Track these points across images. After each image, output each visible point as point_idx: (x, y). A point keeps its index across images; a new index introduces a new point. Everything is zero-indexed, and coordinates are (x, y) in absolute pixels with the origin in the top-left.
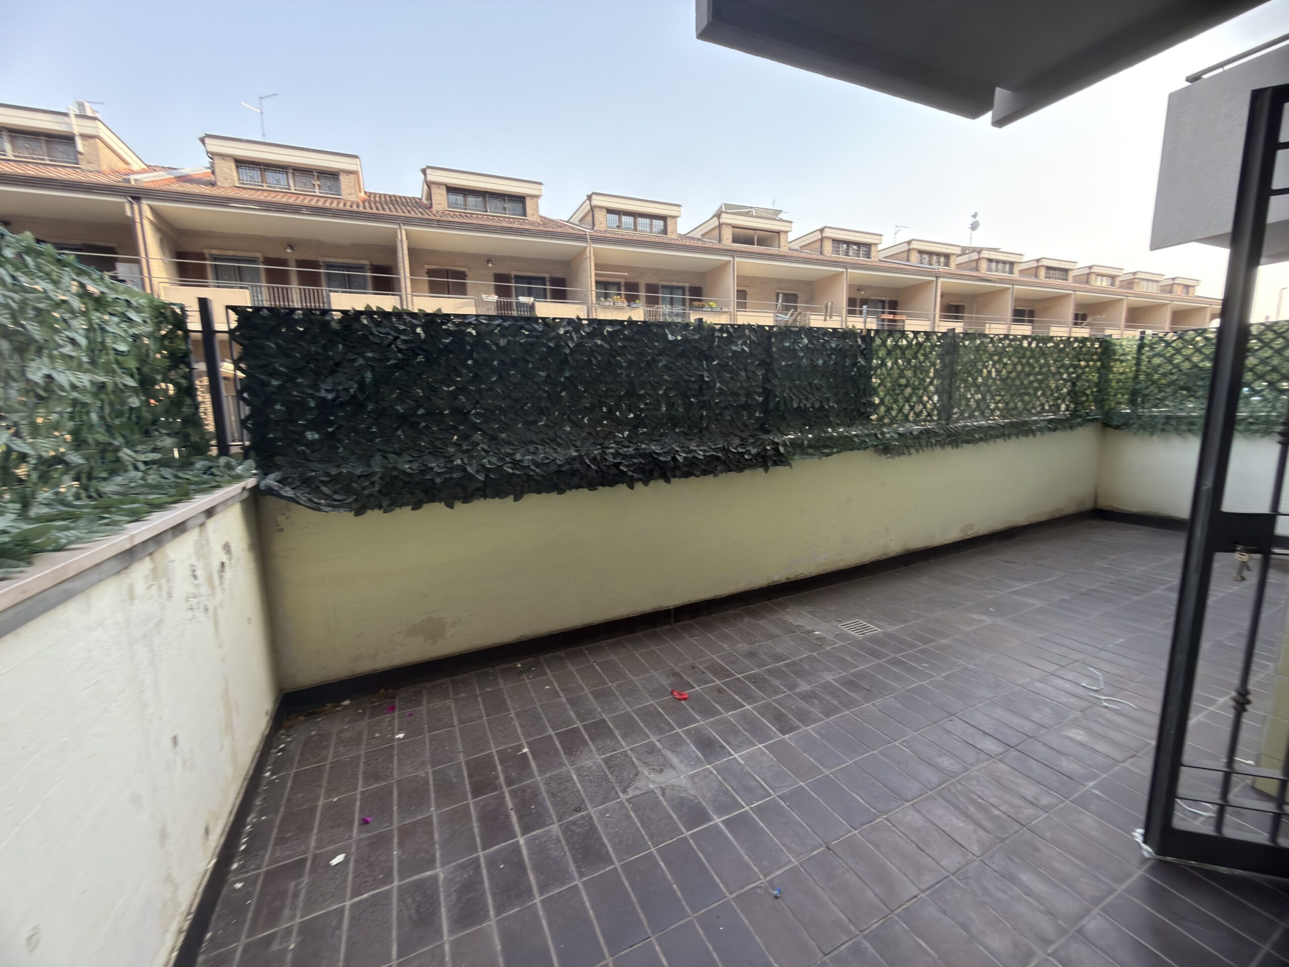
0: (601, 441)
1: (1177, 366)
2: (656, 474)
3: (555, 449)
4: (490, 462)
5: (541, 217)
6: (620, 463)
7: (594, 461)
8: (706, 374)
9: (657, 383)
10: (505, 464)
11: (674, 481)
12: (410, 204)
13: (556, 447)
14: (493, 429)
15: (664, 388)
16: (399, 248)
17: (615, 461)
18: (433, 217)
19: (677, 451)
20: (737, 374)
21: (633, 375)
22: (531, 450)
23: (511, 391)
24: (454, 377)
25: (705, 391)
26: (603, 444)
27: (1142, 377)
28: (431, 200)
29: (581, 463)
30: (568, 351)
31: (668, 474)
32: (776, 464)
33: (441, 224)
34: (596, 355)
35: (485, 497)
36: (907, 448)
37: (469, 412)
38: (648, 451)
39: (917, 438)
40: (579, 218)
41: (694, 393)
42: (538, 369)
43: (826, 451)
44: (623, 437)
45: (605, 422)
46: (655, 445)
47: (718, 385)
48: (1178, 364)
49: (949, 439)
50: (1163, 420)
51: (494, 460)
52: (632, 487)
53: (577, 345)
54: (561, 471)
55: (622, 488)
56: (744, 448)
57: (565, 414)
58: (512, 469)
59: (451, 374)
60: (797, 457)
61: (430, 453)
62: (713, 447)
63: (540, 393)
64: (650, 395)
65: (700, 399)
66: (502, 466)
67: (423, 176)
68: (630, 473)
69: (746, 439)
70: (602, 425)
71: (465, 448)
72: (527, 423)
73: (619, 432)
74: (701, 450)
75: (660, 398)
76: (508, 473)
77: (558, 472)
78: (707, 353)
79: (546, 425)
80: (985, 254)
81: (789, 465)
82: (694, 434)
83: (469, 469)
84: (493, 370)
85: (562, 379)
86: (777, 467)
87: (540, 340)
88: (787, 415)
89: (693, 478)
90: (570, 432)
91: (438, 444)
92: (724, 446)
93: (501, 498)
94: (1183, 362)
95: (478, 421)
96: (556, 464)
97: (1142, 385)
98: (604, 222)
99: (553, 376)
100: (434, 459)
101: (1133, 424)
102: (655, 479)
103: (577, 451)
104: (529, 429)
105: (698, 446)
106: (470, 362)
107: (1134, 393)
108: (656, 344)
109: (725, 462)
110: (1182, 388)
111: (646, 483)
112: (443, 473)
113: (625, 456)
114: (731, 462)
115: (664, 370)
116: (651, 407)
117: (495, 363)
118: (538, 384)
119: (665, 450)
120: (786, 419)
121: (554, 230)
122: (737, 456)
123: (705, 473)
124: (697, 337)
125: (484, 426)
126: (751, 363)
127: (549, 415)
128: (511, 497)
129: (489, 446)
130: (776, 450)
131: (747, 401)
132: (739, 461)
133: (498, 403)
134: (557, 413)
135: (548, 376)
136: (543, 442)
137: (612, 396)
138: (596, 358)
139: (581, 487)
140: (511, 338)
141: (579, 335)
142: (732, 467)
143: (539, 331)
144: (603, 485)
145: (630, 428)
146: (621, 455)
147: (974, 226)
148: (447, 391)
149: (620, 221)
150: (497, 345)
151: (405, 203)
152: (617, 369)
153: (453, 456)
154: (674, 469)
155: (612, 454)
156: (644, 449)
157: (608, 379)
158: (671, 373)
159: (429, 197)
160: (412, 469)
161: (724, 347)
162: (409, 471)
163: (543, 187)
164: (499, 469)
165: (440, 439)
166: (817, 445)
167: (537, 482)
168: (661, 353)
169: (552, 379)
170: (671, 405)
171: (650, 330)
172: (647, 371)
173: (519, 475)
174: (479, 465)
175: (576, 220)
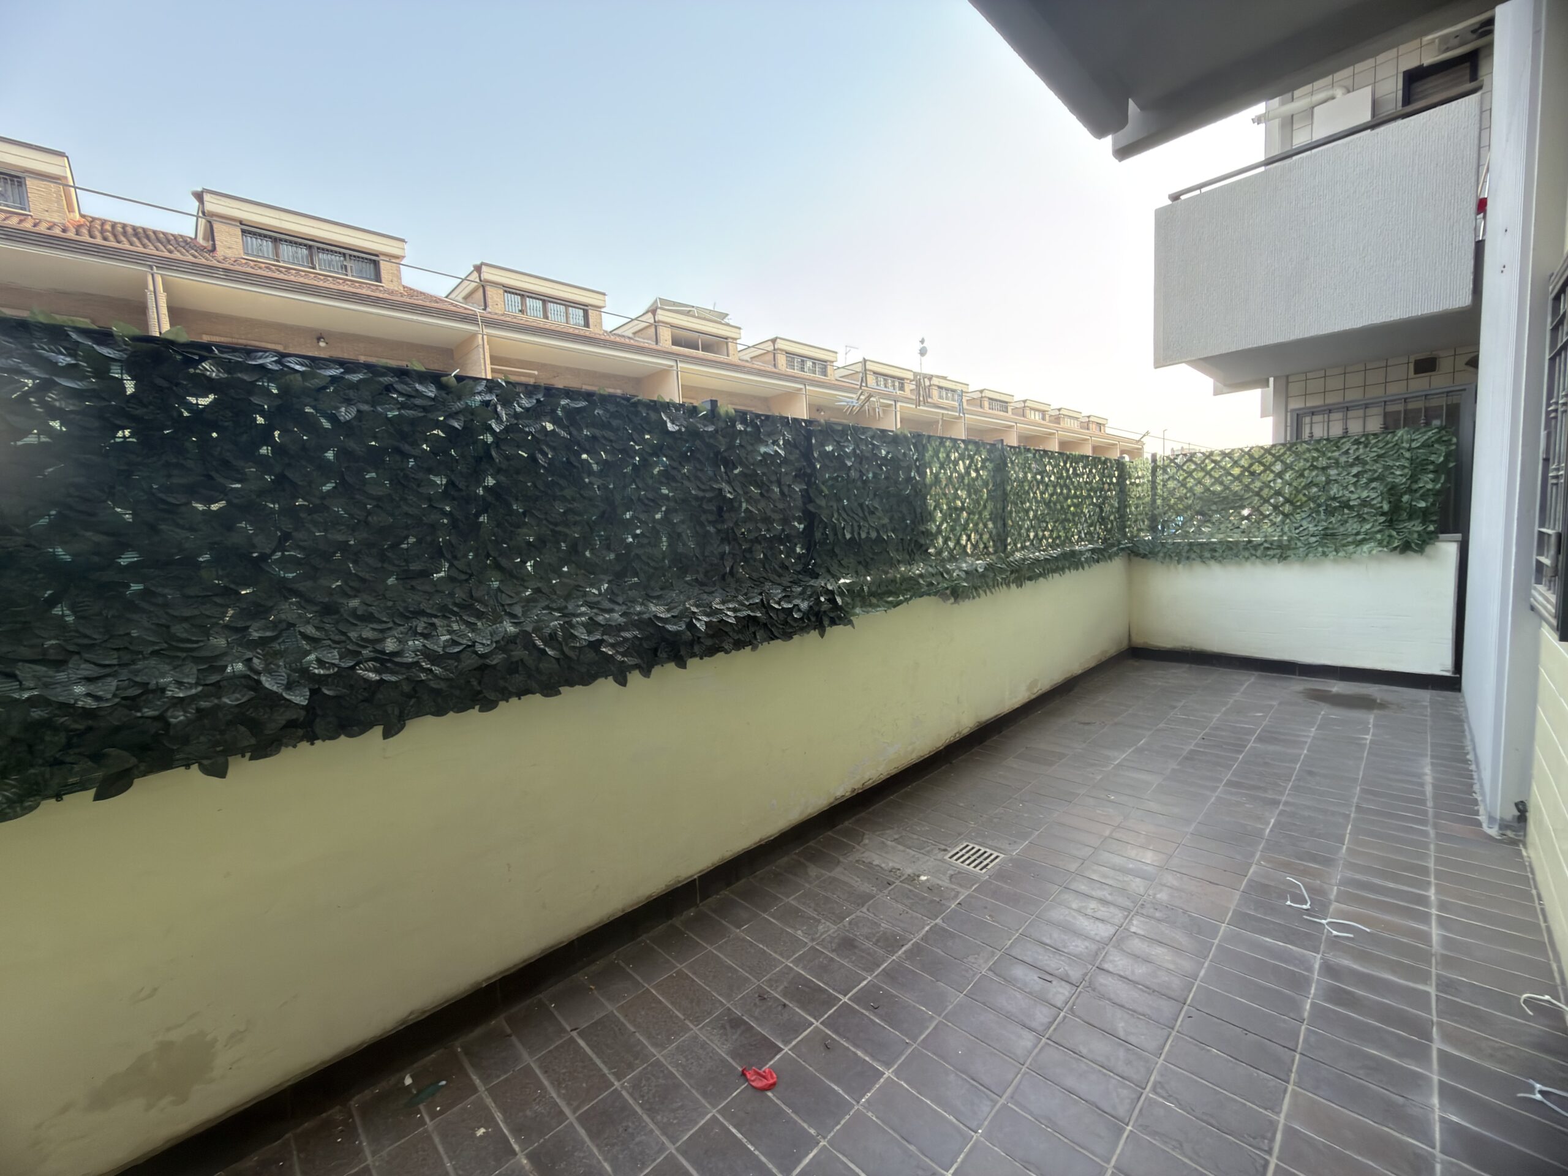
0: (561, 603)
1: (1191, 490)
2: (663, 655)
3: (469, 624)
4: (321, 663)
5: (404, 287)
6: (600, 642)
7: (550, 640)
8: (726, 488)
9: (652, 501)
10: (357, 664)
11: (693, 663)
12: (173, 242)
13: (472, 620)
14: (331, 592)
15: (664, 509)
16: (151, 304)
17: (592, 639)
18: (215, 263)
19: (694, 613)
20: (769, 490)
21: (611, 486)
22: (419, 630)
23: (369, 513)
24: (220, 479)
25: (726, 516)
26: (566, 607)
27: (1159, 502)
28: (213, 240)
29: (525, 648)
30: (490, 439)
31: (682, 653)
32: (833, 622)
33: (229, 274)
34: (546, 449)
35: (312, 739)
36: (976, 589)
37: (264, 557)
38: (646, 616)
39: (983, 575)
40: (464, 294)
41: (711, 518)
42: (430, 471)
43: (891, 599)
44: (600, 594)
45: (565, 569)
46: (656, 605)
47: (744, 505)
48: (1191, 488)
49: (1013, 576)
50: (1186, 548)
51: (333, 656)
52: (623, 682)
53: (507, 430)
54: (487, 666)
55: (606, 686)
56: (790, 602)
57: (488, 556)
58: (375, 670)
59: (213, 474)
60: (858, 610)
61: (155, 653)
62: (747, 603)
63: (434, 517)
64: (640, 521)
65: (719, 527)
66: (353, 668)
67: (197, 204)
68: (619, 658)
69: (789, 587)
70: (561, 575)
71: (256, 635)
72: (406, 577)
73: (592, 586)
74: (729, 609)
75: (658, 527)
76: (367, 681)
77: (483, 668)
78: (726, 454)
79: (450, 579)
80: (935, 381)
81: (850, 622)
82: (714, 584)
83: (267, 682)
84: (326, 471)
85: (481, 492)
86: (835, 627)
87: (430, 416)
88: (837, 550)
89: (721, 655)
90: (499, 589)
91: (179, 630)
92: (762, 600)
93: (351, 735)
94: (1196, 485)
95: (291, 575)
96: (476, 653)
97: (1160, 510)
98: (500, 305)
99: (462, 485)
100: (167, 668)
101: (1159, 552)
102: (662, 663)
103: (515, 624)
104: (413, 588)
105: (723, 602)
106: (264, 450)
107: (1153, 520)
108: (647, 437)
109: (765, 625)
110: (1198, 513)
111: (646, 672)
112: (193, 698)
113: (608, 629)
114: (773, 625)
115: (664, 480)
116: (645, 541)
117: (330, 455)
118: (429, 499)
119: (675, 613)
120: (837, 555)
121: (428, 304)
122: (782, 616)
123: (739, 645)
124: (711, 429)
125: (304, 586)
126: (786, 473)
127: (455, 557)
128: (378, 730)
129: (317, 628)
130: (832, 601)
131: (783, 530)
132: (786, 623)
133: (340, 538)
134: (471, 556)
135: (451, 483)
136: (445, 612)
137: (575, 523)
138: (545, 454)
139: (527, 691)
140: (365, 408)
141: (512, 412)
142: (776, 634)
143: (429, 397)
144: (571, 684)
145: (610, 578)
146: (602, 626)
147: (923, 352)
148: (203, 512)
149: (523, 303)
150: (333, 418)
151: (164, 240)
152: (585, 475)
153: (225, 654)
154: (691, 644)
155: (583, 624)
156: (640, 613)
157: (568, 493)
158: (674, 484)
159: (211, 234)
160: (97, 698)
161: (750, 448)
162: (91, 704)
163: (406, 246)
164: (345, 676)
165: (186, 619)
166: (879, 591)
167: (437, 692)
168: (657, 451)
169: (460, 490)
170: (675, 537)
171: (637, 413)
172: (634, 481)
173: (395, 684)
174: (295, 671)
175: (459, 296)
